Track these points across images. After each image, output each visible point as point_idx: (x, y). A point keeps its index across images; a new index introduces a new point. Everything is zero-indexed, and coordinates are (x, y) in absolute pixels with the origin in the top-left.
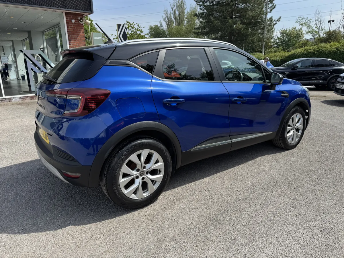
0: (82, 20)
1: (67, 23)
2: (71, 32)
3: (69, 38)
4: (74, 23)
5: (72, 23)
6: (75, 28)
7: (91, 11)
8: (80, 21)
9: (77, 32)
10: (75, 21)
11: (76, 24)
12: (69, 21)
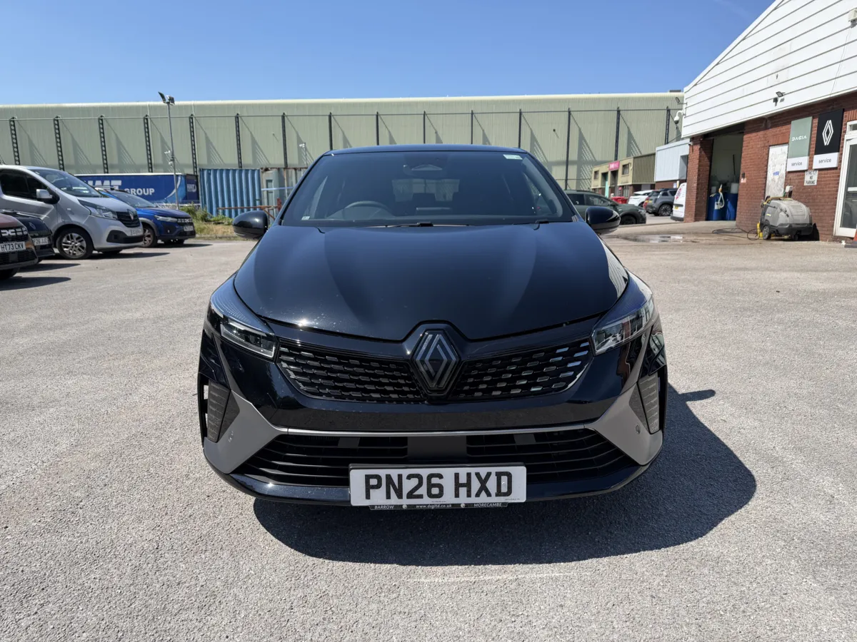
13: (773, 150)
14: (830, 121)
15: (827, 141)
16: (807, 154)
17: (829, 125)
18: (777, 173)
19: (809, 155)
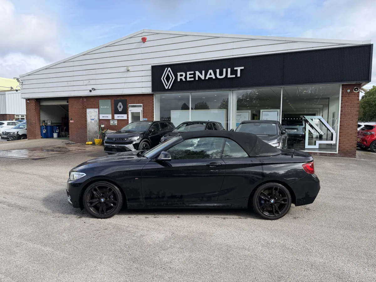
0: (356, 90)
1: (342, 93)
2: (345, 100)
3: (341, 106)
4: (350, 92)
5: (348, 93)
6: (349, 97)
7: (368, 80)
8: (355, 90)
9: (351, 100)
10: (351, 91)
11: (351, 93)
12: (344, 91)
13: (88, 111)
14: (121, 103)
15: (120, 110)
16: (111, 113)
17: (120, 104)
18: (93, 119)
19: (112, 114)
